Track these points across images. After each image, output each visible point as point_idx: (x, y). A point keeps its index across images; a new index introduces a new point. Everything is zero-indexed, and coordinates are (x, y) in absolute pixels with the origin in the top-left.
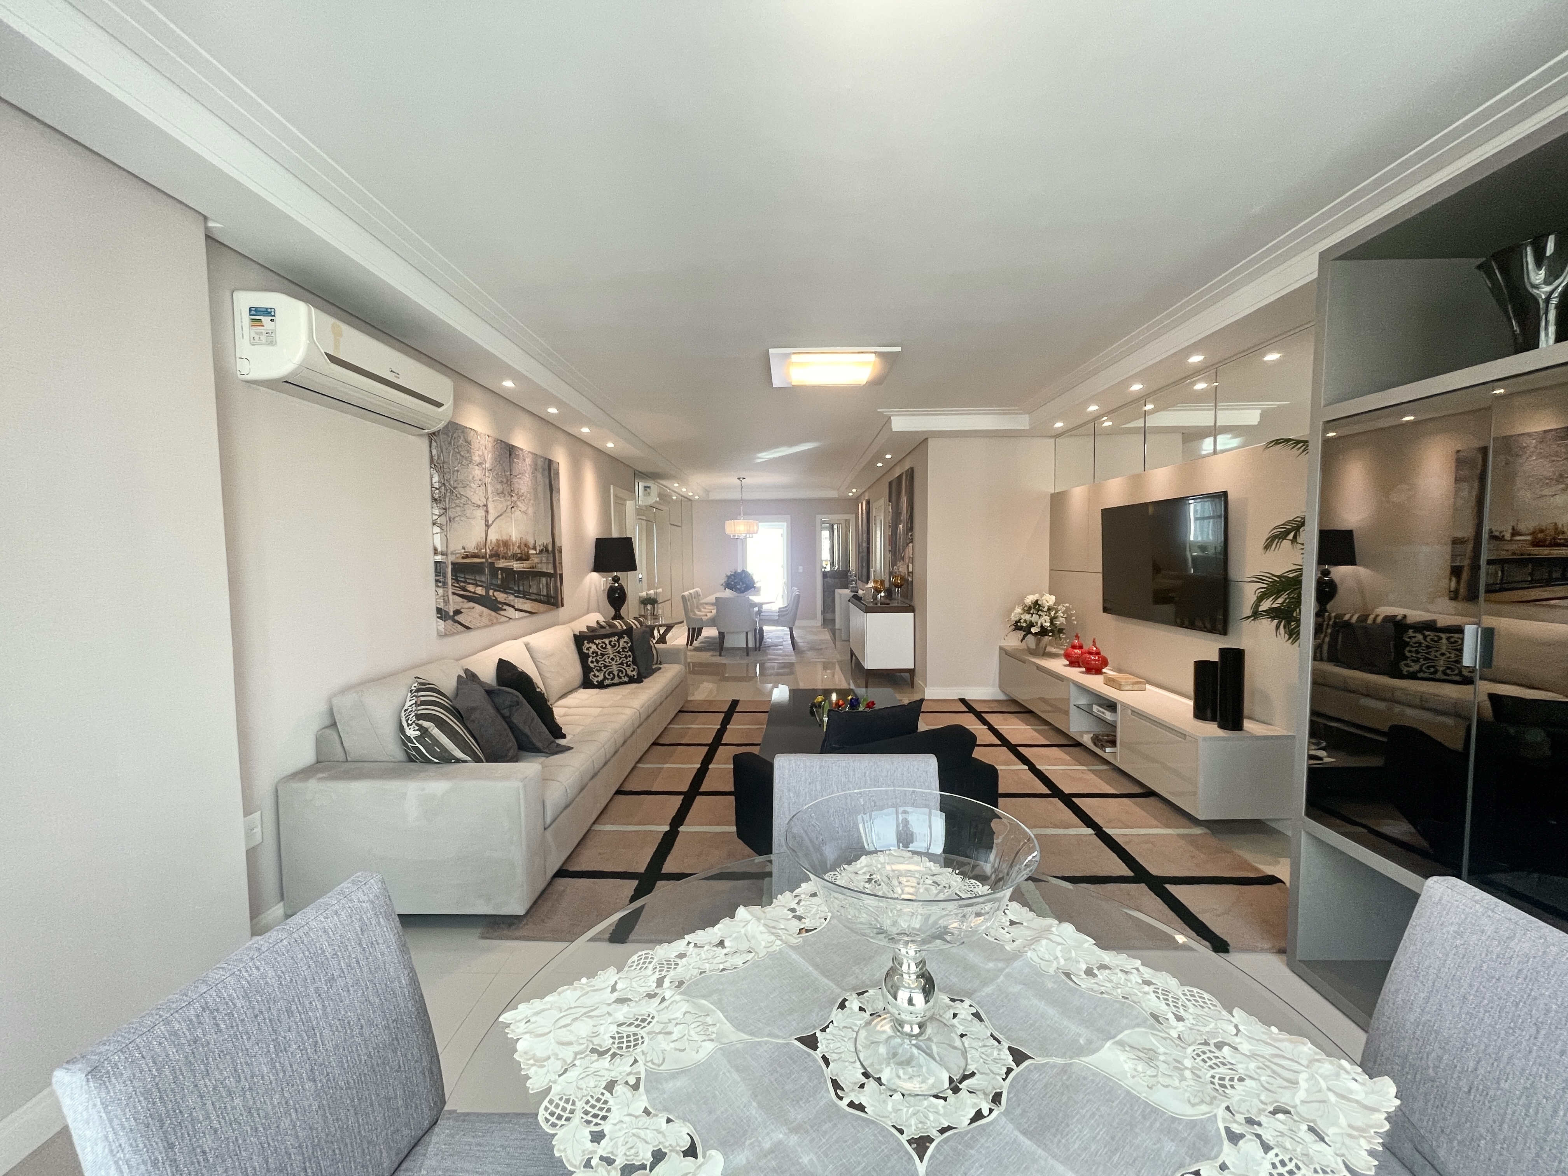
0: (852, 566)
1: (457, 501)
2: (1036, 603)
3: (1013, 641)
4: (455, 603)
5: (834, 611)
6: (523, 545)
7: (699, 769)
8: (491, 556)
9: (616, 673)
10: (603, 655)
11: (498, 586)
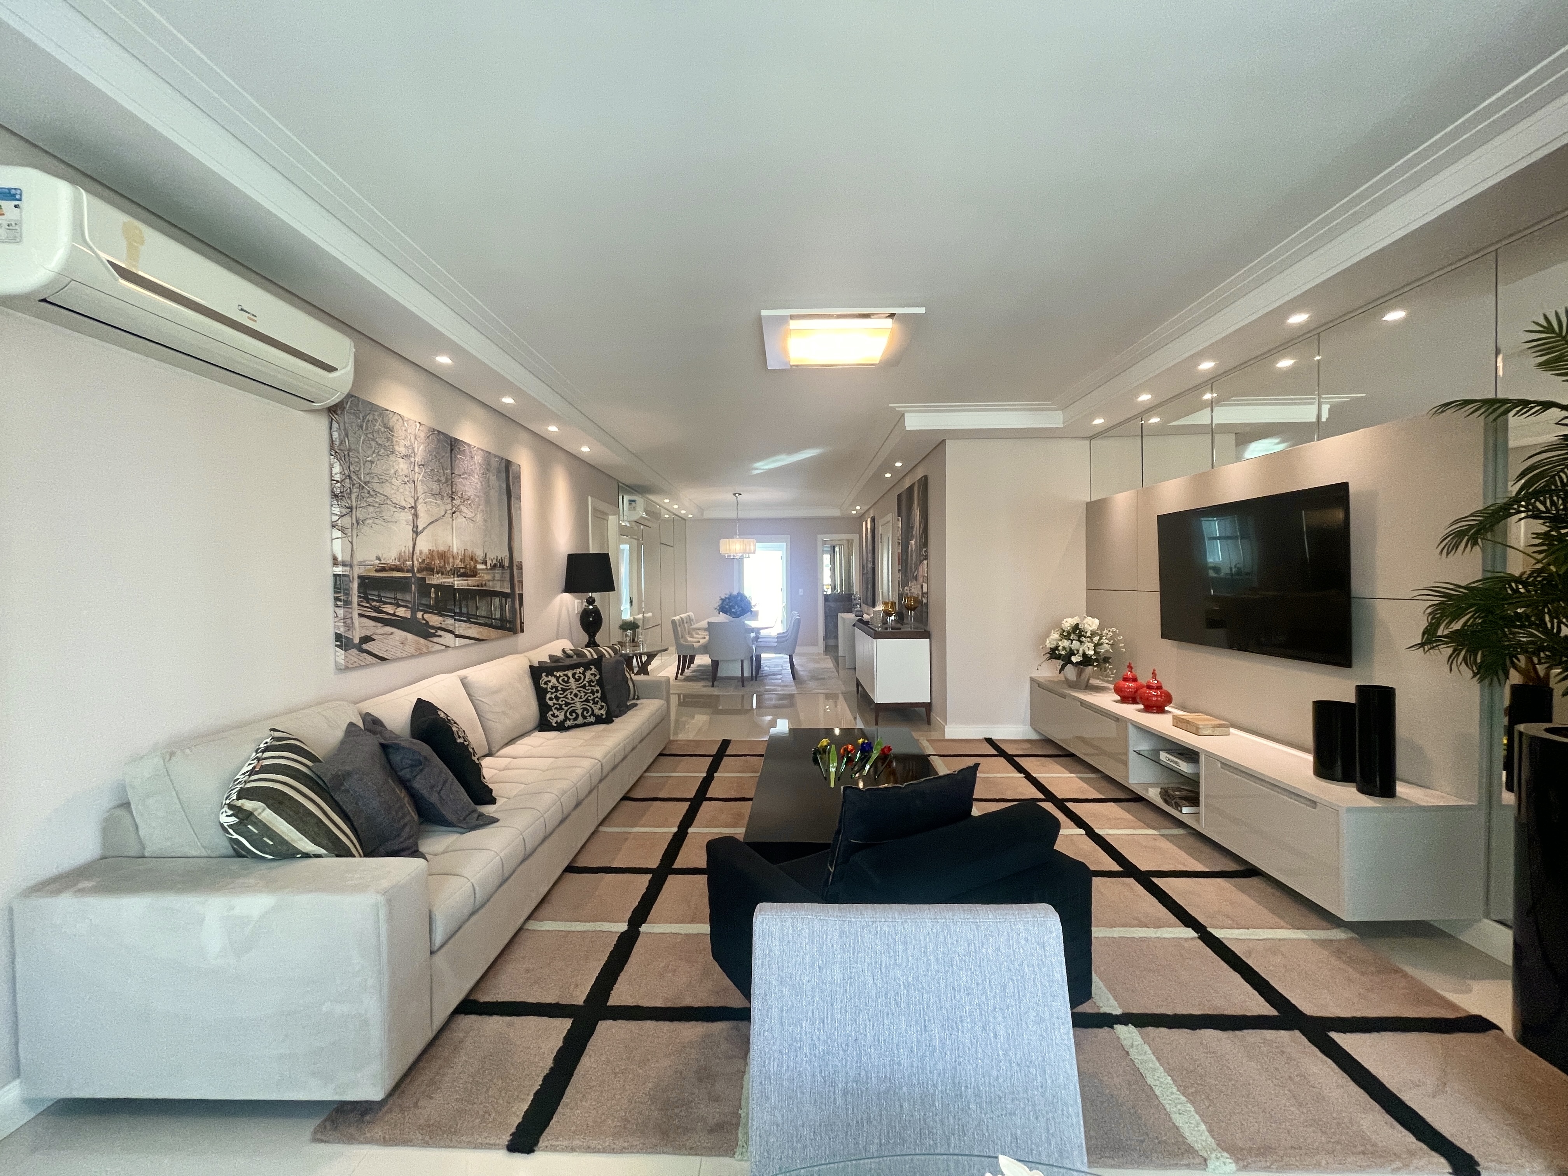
0: (856, 589)
1: (370, 500)
2: (1076, 627)
3: (1048, 671)
4: (361, 627)
5: (836, 637)
6: (468, 560)
7: (675, 834)
8: (420, 570)
9: (579, 712)
10: (564, 690)
11: (429, 606)
